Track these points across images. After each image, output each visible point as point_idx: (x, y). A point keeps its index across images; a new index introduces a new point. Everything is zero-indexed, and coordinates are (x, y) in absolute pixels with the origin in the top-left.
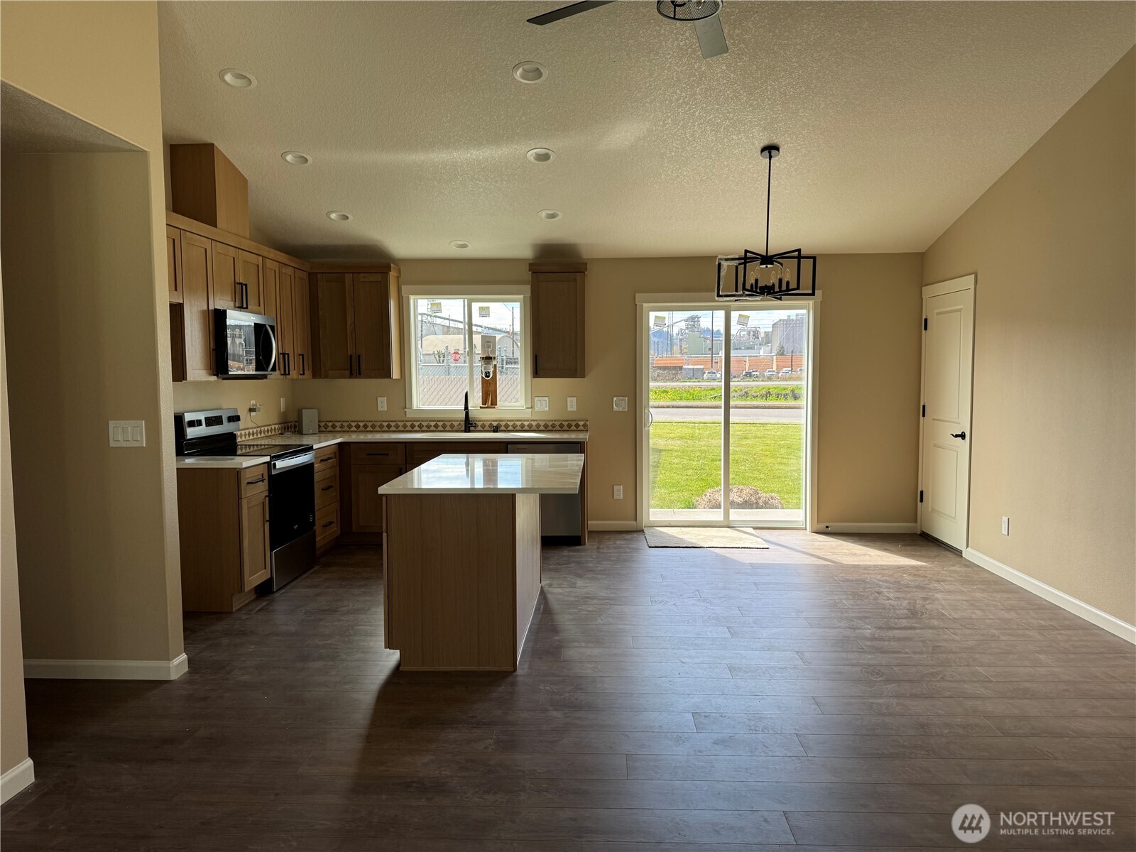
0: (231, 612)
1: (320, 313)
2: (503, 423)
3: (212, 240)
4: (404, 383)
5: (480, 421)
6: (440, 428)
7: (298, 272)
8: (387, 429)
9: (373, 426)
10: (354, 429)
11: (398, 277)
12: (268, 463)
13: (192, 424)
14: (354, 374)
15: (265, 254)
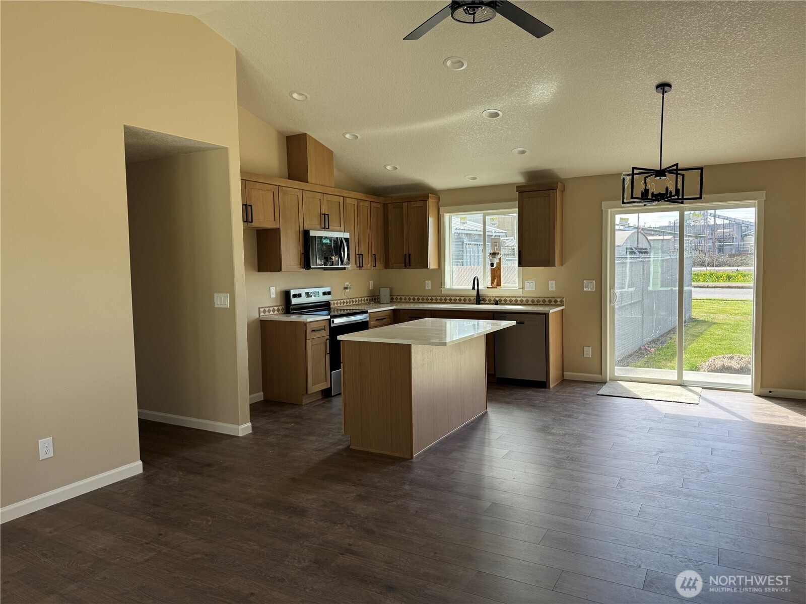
0: (301, 405)
1: (390, 228)
2: (503, 299)
3: (302, 190)
4: (440, 270)
5: (488, 297)
6: (462, 301)
7: (373, 205)
8: (430, 301)
9: (423, 299)
10: (412, 301)
11: (438, 202)
12: (329, 320)
13: (295, 296)
14: (407, 266)
15: (346, 195)
